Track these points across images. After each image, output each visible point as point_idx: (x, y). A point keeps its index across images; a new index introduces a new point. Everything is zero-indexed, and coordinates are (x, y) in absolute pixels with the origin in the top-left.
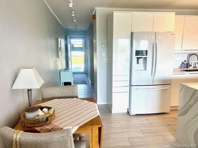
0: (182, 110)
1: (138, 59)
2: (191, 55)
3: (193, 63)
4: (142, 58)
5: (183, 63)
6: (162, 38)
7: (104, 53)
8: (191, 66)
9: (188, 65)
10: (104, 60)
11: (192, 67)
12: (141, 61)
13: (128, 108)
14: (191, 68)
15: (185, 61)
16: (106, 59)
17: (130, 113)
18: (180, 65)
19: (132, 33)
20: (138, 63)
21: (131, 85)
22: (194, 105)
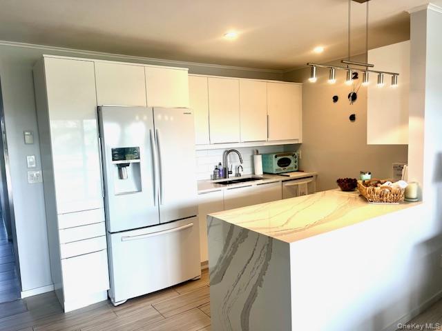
0: (216, 272)
1: (120, 167)
2: (228, 152)
3: (234, 167)
4: (128, 165)
5: (216, 169)
6: (172, 119)
7: (33, 157)
8: (231, 173)
9: (226, 172)
10: (32, 176)
11: (234, 174)
12: (128, 171)
13: (109, 288)
14: (232, 177)
15: (220, 164)
16: (39, 172)
17: (112, 300)
18: (213, 173)
19: (99, 109)
20: (121, 177)
21: (108, 233)
22: (233, 256)
